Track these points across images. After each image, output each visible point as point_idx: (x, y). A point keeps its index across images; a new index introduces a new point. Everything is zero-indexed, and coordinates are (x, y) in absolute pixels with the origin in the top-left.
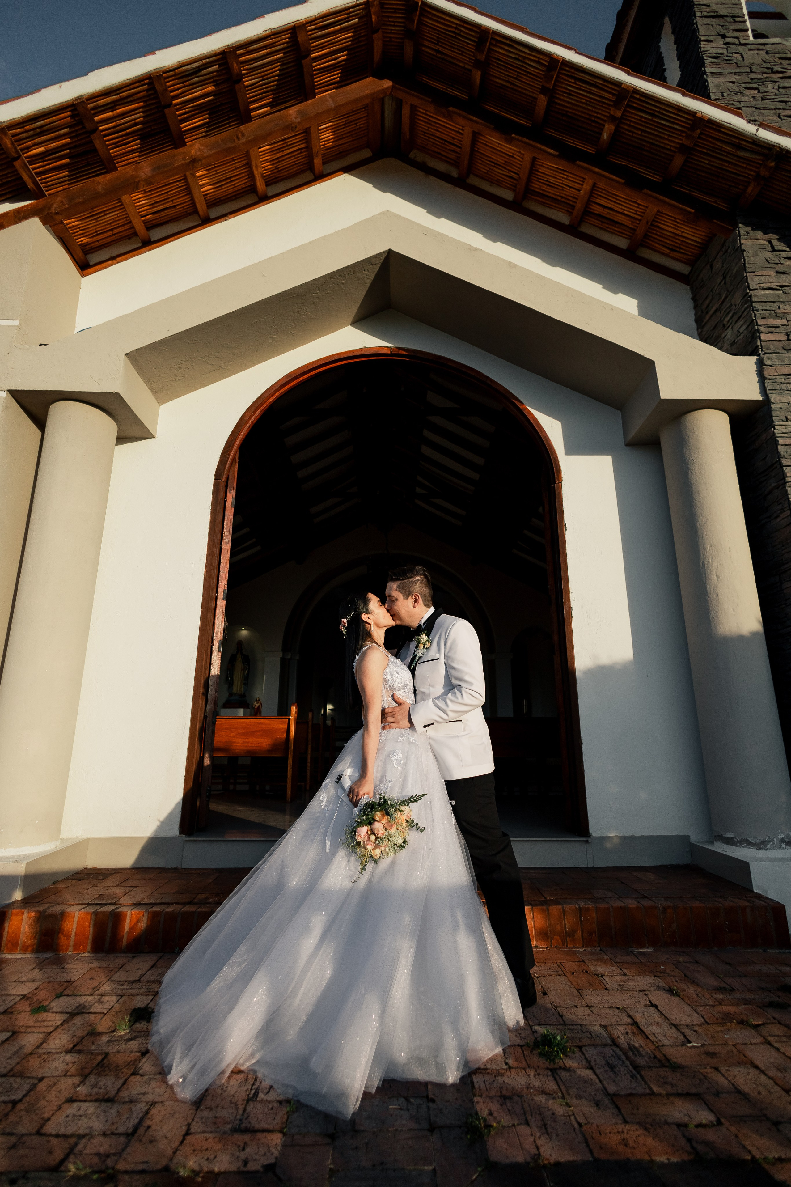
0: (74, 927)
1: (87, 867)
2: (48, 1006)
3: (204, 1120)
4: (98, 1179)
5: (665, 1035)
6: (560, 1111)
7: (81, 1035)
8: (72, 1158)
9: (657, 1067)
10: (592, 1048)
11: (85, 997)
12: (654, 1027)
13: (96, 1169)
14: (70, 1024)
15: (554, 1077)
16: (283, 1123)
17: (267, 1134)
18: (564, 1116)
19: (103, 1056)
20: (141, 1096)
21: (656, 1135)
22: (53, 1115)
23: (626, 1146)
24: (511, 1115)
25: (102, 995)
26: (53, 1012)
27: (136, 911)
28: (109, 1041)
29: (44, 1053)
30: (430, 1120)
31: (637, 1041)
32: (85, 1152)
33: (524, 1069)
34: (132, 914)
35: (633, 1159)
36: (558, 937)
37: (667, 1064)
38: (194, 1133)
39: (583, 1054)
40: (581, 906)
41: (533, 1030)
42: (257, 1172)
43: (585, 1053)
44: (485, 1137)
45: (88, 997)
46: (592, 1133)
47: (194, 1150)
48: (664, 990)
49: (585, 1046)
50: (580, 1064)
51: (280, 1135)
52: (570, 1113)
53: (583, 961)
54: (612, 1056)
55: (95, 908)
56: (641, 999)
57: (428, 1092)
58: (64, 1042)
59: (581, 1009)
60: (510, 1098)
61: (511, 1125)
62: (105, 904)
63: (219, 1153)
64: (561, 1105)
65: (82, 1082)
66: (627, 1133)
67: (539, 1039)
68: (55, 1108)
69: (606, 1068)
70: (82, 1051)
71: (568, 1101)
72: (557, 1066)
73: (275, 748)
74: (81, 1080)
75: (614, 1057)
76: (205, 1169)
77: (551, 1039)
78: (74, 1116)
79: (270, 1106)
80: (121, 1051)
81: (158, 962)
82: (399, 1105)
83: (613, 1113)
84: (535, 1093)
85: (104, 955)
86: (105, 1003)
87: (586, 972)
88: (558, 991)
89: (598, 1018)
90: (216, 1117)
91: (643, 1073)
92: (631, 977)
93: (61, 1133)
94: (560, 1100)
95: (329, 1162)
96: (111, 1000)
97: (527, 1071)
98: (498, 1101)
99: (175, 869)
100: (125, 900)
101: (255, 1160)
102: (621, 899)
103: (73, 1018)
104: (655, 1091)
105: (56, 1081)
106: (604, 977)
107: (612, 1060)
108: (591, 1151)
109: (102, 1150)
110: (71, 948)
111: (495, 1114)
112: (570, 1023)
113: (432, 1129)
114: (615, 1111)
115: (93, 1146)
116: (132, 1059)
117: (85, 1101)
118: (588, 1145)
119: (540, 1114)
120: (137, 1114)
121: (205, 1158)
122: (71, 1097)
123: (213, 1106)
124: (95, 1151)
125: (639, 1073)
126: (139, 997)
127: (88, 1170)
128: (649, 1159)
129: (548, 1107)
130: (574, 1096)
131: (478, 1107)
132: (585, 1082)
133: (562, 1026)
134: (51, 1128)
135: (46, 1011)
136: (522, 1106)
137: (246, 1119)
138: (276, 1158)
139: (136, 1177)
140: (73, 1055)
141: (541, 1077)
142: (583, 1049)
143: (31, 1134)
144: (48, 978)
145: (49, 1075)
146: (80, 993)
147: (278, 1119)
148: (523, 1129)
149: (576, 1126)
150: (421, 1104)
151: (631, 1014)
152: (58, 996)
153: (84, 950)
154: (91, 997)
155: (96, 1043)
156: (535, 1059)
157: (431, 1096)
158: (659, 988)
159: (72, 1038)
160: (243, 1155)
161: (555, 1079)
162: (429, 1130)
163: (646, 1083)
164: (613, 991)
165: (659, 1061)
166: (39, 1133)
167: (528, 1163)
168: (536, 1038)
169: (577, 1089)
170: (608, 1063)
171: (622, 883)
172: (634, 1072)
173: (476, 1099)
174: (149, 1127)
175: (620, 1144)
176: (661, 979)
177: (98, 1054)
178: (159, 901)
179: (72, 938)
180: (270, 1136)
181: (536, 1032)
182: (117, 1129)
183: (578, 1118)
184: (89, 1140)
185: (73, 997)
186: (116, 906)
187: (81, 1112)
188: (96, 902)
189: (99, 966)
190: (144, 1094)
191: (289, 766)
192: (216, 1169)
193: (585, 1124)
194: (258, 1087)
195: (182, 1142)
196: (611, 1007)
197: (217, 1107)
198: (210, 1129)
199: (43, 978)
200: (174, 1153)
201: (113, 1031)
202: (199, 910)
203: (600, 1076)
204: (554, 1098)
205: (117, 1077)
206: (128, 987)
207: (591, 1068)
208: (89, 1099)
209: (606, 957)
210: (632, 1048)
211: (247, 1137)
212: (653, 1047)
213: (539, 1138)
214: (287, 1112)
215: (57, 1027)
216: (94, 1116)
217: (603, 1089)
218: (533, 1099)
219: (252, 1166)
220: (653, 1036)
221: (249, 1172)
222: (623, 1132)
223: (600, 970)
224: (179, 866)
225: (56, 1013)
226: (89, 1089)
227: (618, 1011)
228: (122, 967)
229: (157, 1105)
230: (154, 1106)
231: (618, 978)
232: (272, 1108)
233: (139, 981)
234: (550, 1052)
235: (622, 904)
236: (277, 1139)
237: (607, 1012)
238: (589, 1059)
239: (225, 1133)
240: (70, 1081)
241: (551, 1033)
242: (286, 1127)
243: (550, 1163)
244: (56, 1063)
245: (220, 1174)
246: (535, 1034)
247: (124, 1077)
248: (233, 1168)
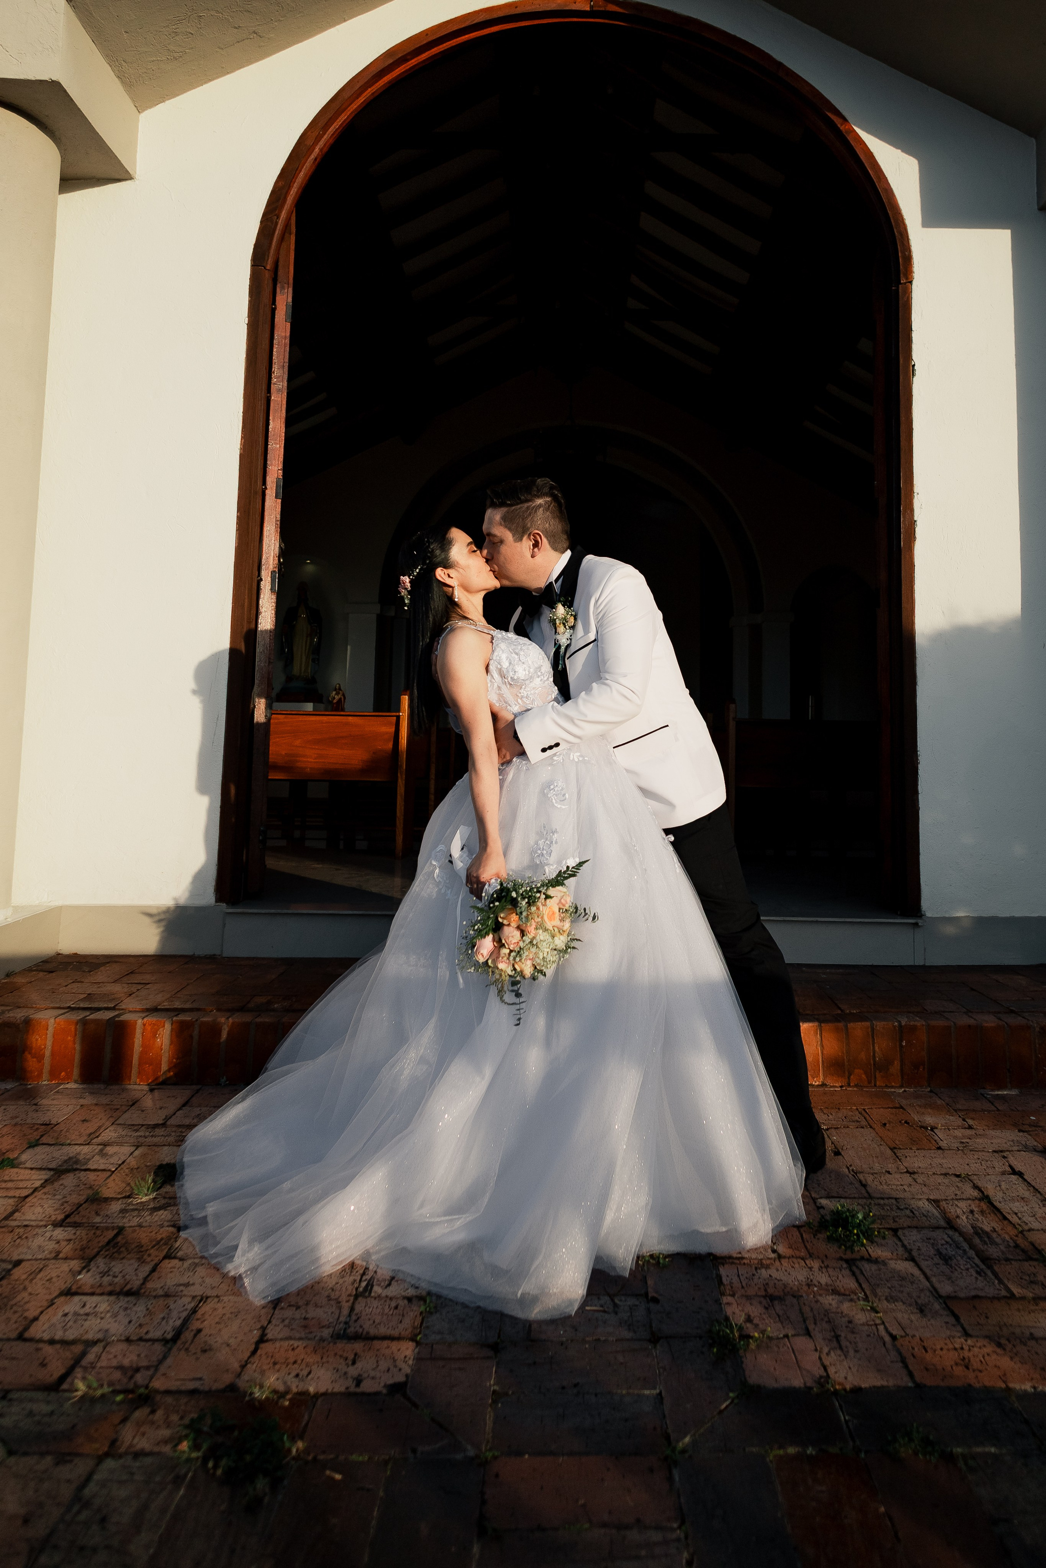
0: (49, 1043)
1: (61, 952)
2: (16, 1158)
3: (287, 1322)
4: (122, 1402)
5: (1034, 1216)
6: (861, 1317)
7: (77, 1202)
8: (78, 1373)
9: (1020, 1260)
10: (915, 1232)
11: (77, 1147)
12: (1017, 1204)
13: (118, 1387)
14: (56, 1185)
15: (851, 1270)
16: (414, 1328)
17: (389, 1342)
18: (868, 1325)
19: (115, 1232)
20: (181, 1288)
21: (1016, 1354)
22: (42, 1312)
23: (967, 1368)
24: (782, 1323)
25: (105, 1145)
26: (26, 1168)
27: (151, 1019)
28: (123, 1211)
29: (18, 1226)
30: (651, 1327)
31: (987, 1224)
32: (99, 1365)
33: (803, 1259)
34: (144, 1025)
35: (977, 1385)
36: (862, 1071)
37: (1035, 1257)
38: (273, 1340)
39: (900, 1240)
40: (903, 1023)
41: (818, 1204)
42: (377, 1394)
43: (903, 1238)
44: (741, 1352)
45: (82, 1147)
46: (913, 1348)
47: (275, 1364)
48: (1035, 1150)
49: (903, 1228)
50: (895, 1254)
51: (411, 1345)
52: (878, 1322)
53: (902, 1107)
54: (947, 1242)
55: (82, 1015)
56: (996, 1164)
57: (647, 1288)
58: (49, 1211)
59: (898, 1176)
60: (781, 1299)
61: (782, 1336)
62: (98, 1009)
63: (314, 1368)
64: (862, 1309)
65: (86, 1268)
66: (970, 1350)
67: (828, 1218)
68: (45, 1304)
69: (937, 1260)
70: (81, 1223)
71: (875, 1305)
72: (854, 1256)
73: (372, 766)
74: (84, 1265)
75: (950, 1245)
76: (295, 1390)
77: (847, 1217)
78: (76, 1314)
79: (393, 1304)
80: (144, 1224)
81: (194, 1098)
82: (602, 1306)
83: (947, 1323)
84: (821, 1292)
85: (102, 1086)
86: (112, 1156)
87: (906, 1122)
88: (860, 1149)
89: (924, 1189)
90: (305, 1319)
91: (996, 1268)
92: (982, 1132)
93: (57, 1337)
94: (862, 1303)
95: (492, 1382)
96: (121, 1152)
97: (807, 1262)
98: (760, 1303)
99: (212, 959)
100: (130, 1004)
101: (373, 1378)
102: (970, 1014)
103: (59, 1176)
104: (1015, 1292)
105: (41, 1266)
106: (935, 1131)
107: (946, 1249)
108: (911, 1374)
109: (126, 1362)
110: (45, 1075)
111: (756, 1321)
112: (879, 1196)
113: (654, 1339)
114: (952, 1320)
115: (111, 1356)
116: (164, 1236)
117: (93, 1294)
118: (906, 1366)
119: (829, 1322)
120: (179, 1312)
121: (293, 1374)
122: (70, 1289)
123: (300, 1304)
124: (114, 1363)
125: (990, 1267)
126: (166, 1148)
127: (106, 1389)
128: (1003, 1386)
129: (842, 1313)
130: (884, 1298)
131: (729, 1311)
132: (903, 1279)
133: (865, 1200)
134: (38, 1331)
135: (13, 1167)
136: (800, 1310)
137: (356, 1321)
138: (407, 1376)
139: (184, 1400)
140: (66, 1229)
141: (830, 1270)
142: (900, 1233)
143: (9, 1340)
144: (12, 1118)
145: (30, 1257)
146: (68, 1141)
147: (407, 1322)
148: (802, 1342)
149: (887, 1339)
150: (637, 1306)
151: (980, 1184)
152: (32, 1146)
153: (68, 1078)
154: (87, 1146)
155: (102, 1213)
156: (821, 1245)
157: (652, 1294)
158: (1026, 1148)
159: (62, 1205)
160: (353, 1371)
161: (854, 1274)
162: (650, 1341)
163: (1001, 1282)
164: (949, 1152)
165: (1023, 1251)
166: (21, 1337)
167: (811, 1388)
168: (823, 1217)
169: (889, 1288)
170: (939, 1253)
171: (972, 989)
172: (983, 1266)
173: (725, 1299)
174: (199, 1331)
175: (957, 1364)
176: (1030, 1135)
177: (107, 1228)
178: (187, 1006)
179: (47, 1060)
180: (394, 1345)
181: (822, 1207)
182: (147, 1333)
183: (890, 1329)
184: (104, 1348)
185: (57, 1148)
186: (117, 1013)
187: (87, 1309)
188: (82, 1005)
189: (95, 1102)
190: (187, 1285)
191: (399, 797)
192: (312, 1390)
193: (902, 1337)
194: (372, 1278)
195: (254, 1352)
196: (946, 1175)
197: (307, 1304)
198: (298, 1335)
199: (5, 1118)
200: (243, 1367)
201: (129, 1197)
202: (258, 1020)
203: (929, 1272)
204: (851, 1300)
205: (141, 1261)
206: (147, 1134)
207: (912, 1259)
208: (98, 1291)
209: (939, 1102)
210: (978, 1232)
211: (358, 1346)
212: (1013, 1232)
213: (828, 1354)
214: (421, 1313)
215: (35, 1190)
216: (109, 1315)
217: (931, 1289)
218: (817, 1301)
219: (368, 1386)
220: (1014, 1216)
221: (363, 1394)
222: (962, 1348)
223: (929, 1120)
224: (218, 952)
225: (32, 1169)
226: (98, 1277)
227: (958, 1179)
228: (133, 1104)
229: (209, 1300)
230: (205, 1302)
231: (958, 1133)
232: (396, 1308)
233: (164, 1125)
234: (847, 1236)
235: (971, 1022)
236: (407, 1350)
237: (940, 1181)
238: (909, 1247)
239: (322, 1340)
240: (65, 1267)
241: (848, 1210)
242: (420, 1333)
243: (845, 1390)
244: (39, 1241)
245: (317, 1396)
246: (821, 1211)
247: (152, 1261)
248: (339, 1388)
